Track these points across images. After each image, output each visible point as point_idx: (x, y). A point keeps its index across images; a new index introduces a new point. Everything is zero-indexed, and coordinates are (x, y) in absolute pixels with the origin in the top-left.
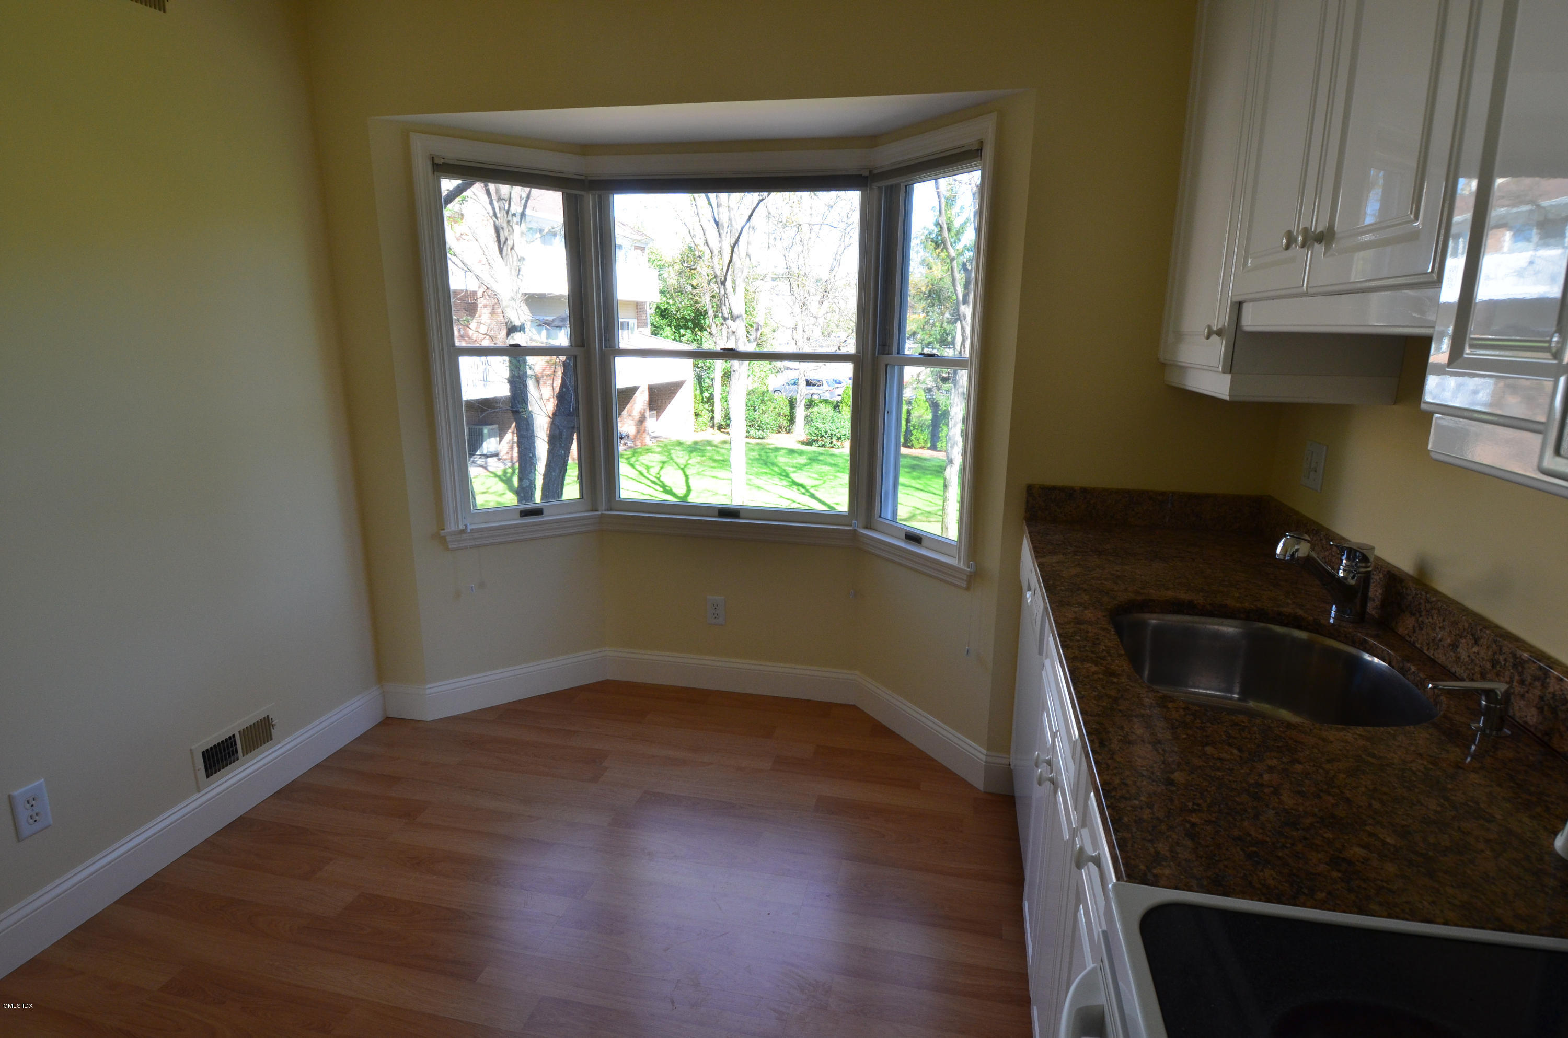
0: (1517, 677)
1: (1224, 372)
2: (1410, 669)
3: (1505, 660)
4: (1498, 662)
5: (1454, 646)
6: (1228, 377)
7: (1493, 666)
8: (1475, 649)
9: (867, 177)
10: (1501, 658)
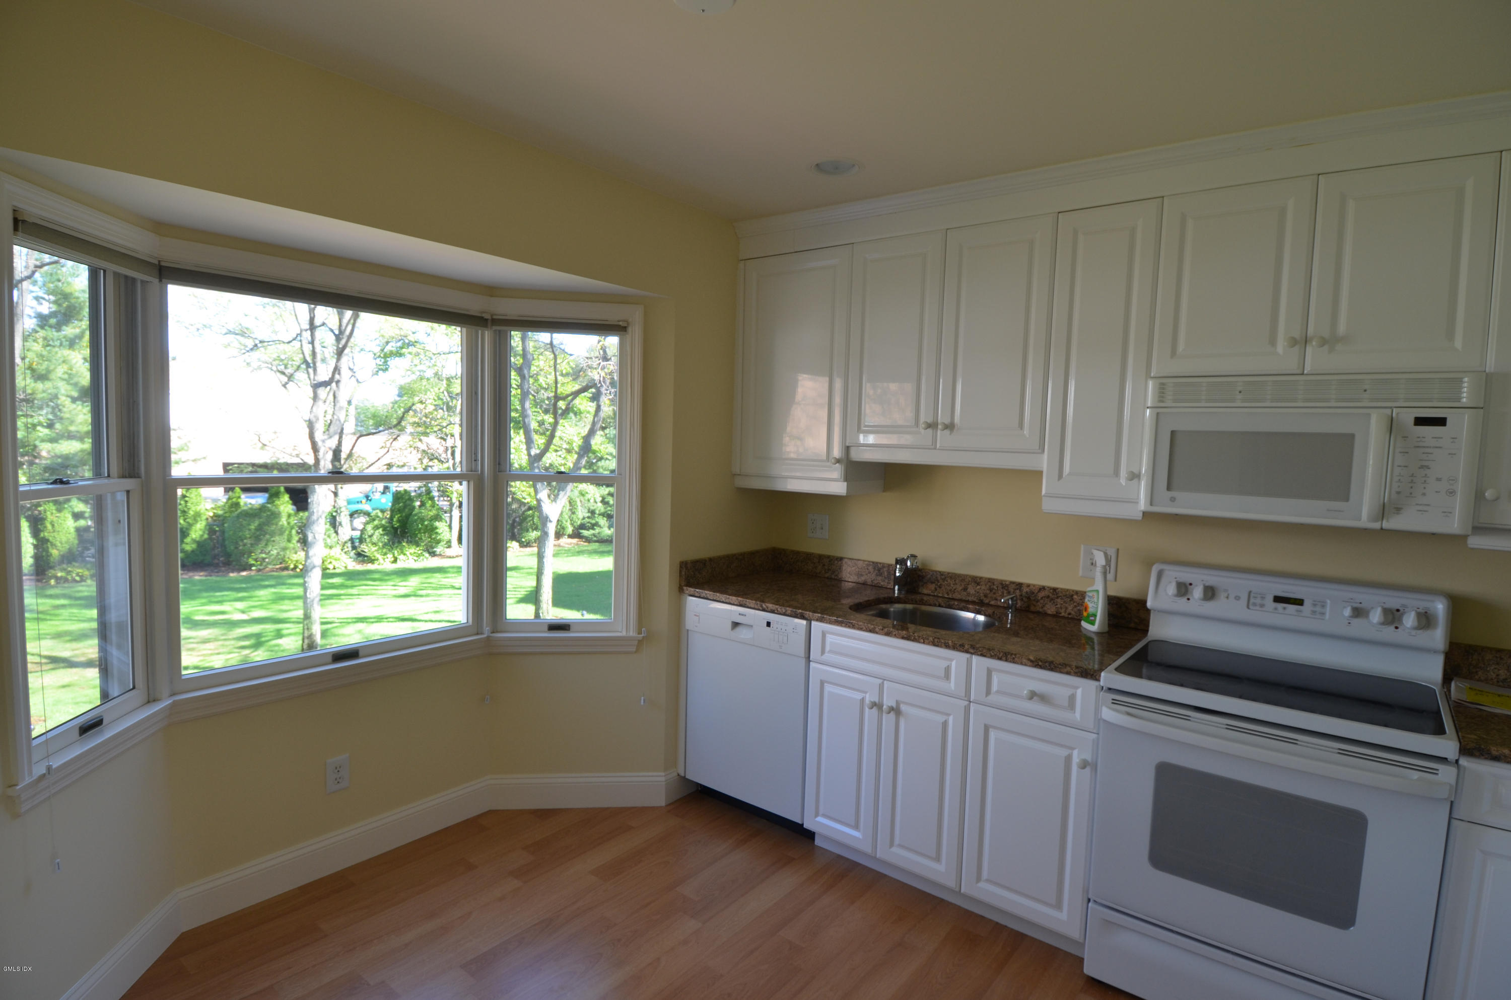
0: (1005, 592)
1: (844, 481)
2: (954, 604)
3: (997, 587)
4: (993, 589)
5: (965, 589)
6: (846, 483)
7: (991, 591)
8: (979, 587)
9: (487, 320)
10: (995, 587)
